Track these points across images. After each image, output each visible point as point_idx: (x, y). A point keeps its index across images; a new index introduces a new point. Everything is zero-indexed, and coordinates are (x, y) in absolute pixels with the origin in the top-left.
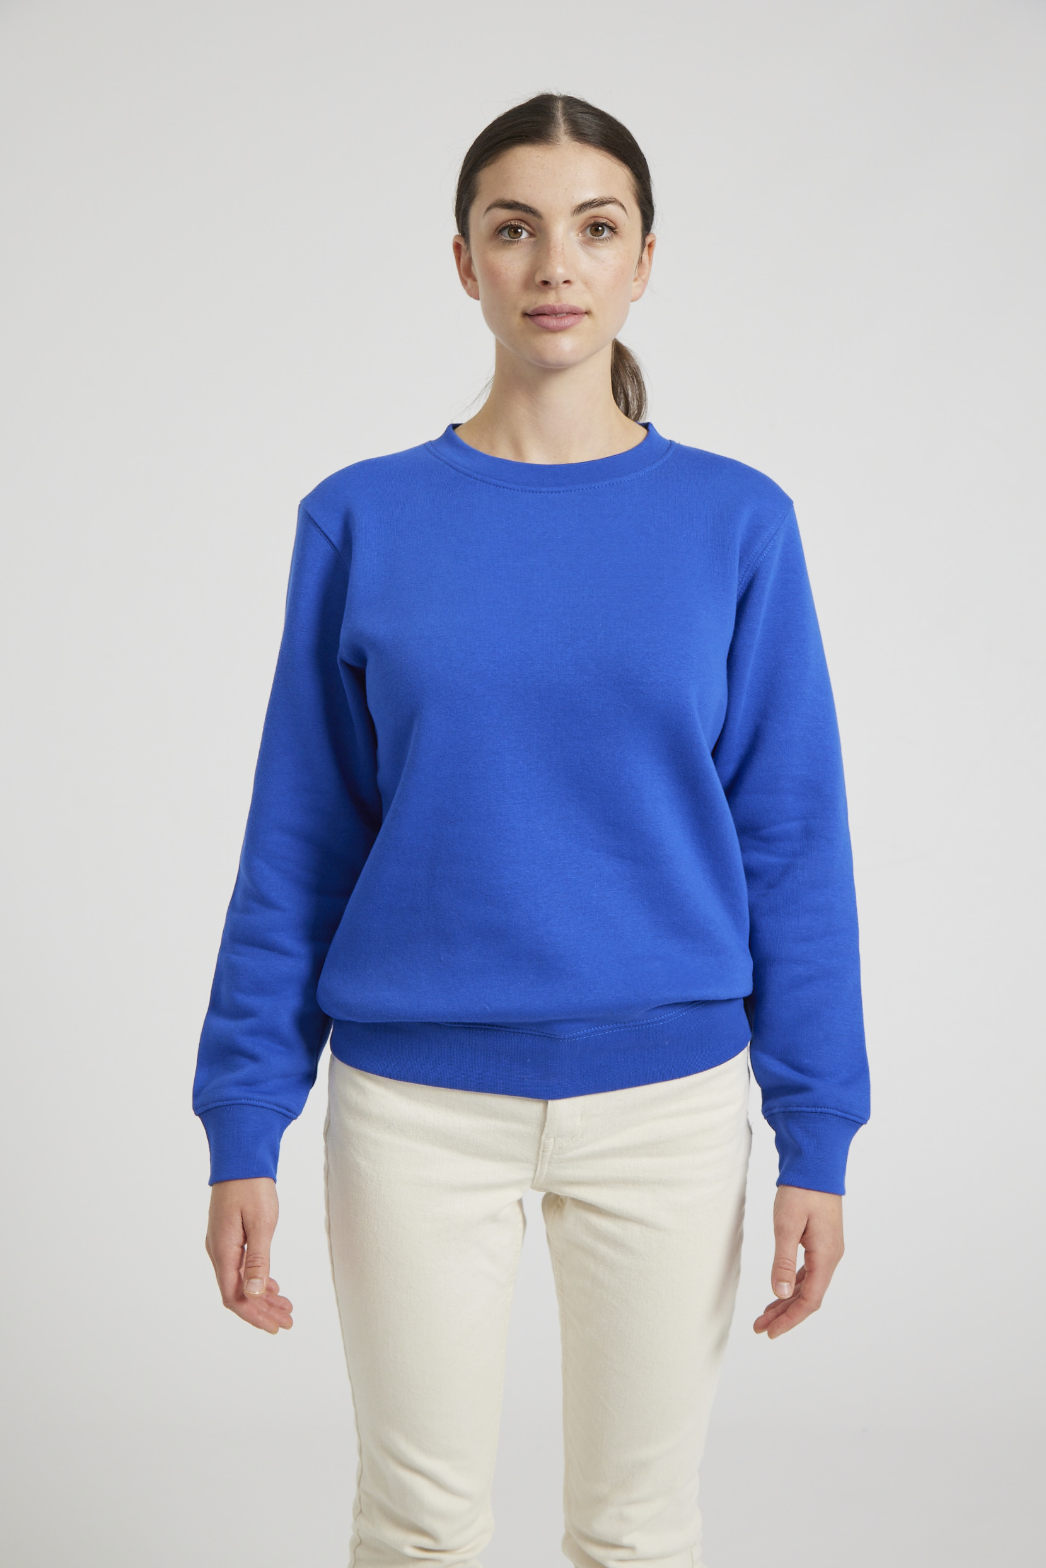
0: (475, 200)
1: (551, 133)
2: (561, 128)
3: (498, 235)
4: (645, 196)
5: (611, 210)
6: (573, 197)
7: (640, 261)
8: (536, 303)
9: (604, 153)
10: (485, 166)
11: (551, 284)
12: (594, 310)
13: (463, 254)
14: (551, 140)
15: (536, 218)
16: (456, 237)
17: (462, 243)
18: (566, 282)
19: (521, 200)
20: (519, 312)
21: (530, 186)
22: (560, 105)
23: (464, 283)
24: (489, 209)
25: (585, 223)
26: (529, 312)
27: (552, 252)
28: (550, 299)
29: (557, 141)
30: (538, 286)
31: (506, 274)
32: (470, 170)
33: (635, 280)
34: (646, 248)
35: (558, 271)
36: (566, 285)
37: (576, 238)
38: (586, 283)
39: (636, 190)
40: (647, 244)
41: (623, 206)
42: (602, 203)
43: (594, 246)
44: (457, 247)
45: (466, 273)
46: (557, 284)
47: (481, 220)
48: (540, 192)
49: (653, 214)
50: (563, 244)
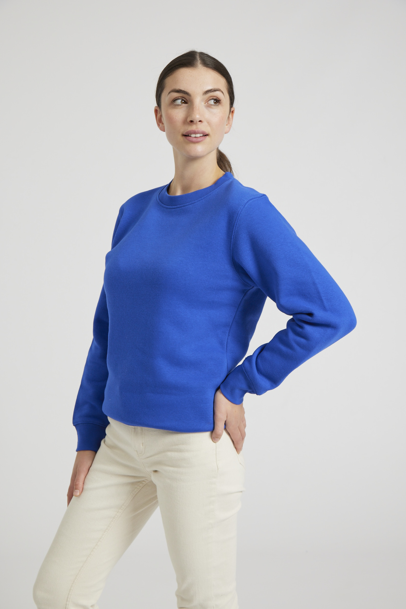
0: (164, 90)
1: (195, 64)
2: (199, 62)
3: (173, 102)
4: (231, 91)
5: (218, 94)
6: (203, 88)
7: (229, 117)
8: (187, 130)
9: (216, 72)
10: (168, 76)
11: (194, 122)
12: (211, 134)
13: (158, 112)
14: (195, 66)
15: (188, 96)
16: (156, 107)
17: (158, 109)
18: (200, 121)
19: (182, 89)
20: (180, 134)
21: (186, 83)
22: (198, 54)
23: (159, 125)
24: (169, 93)
25: (208, 99)
26: (184, 134)
27: (194, 109)
28: (194, 128)
29: (197, 66)
30: (188, 123)
31: (175, 118)
32: (162, 78)
33: (227, 125)
34: (231, 112)
35: (197, 117)
36: (200, 123)
37: (204, 104)
38: (208, 123)
39: (228, 88)
40: (232, 111)
41: (223, 93)
42: (215, 90)
43: (211, 108)
44: (156, 111)
45: (159, 121)
46: (196, 122)
47: (166, 98)
48: (190, 86)
49: (234, 99)
50: (199, 106)
